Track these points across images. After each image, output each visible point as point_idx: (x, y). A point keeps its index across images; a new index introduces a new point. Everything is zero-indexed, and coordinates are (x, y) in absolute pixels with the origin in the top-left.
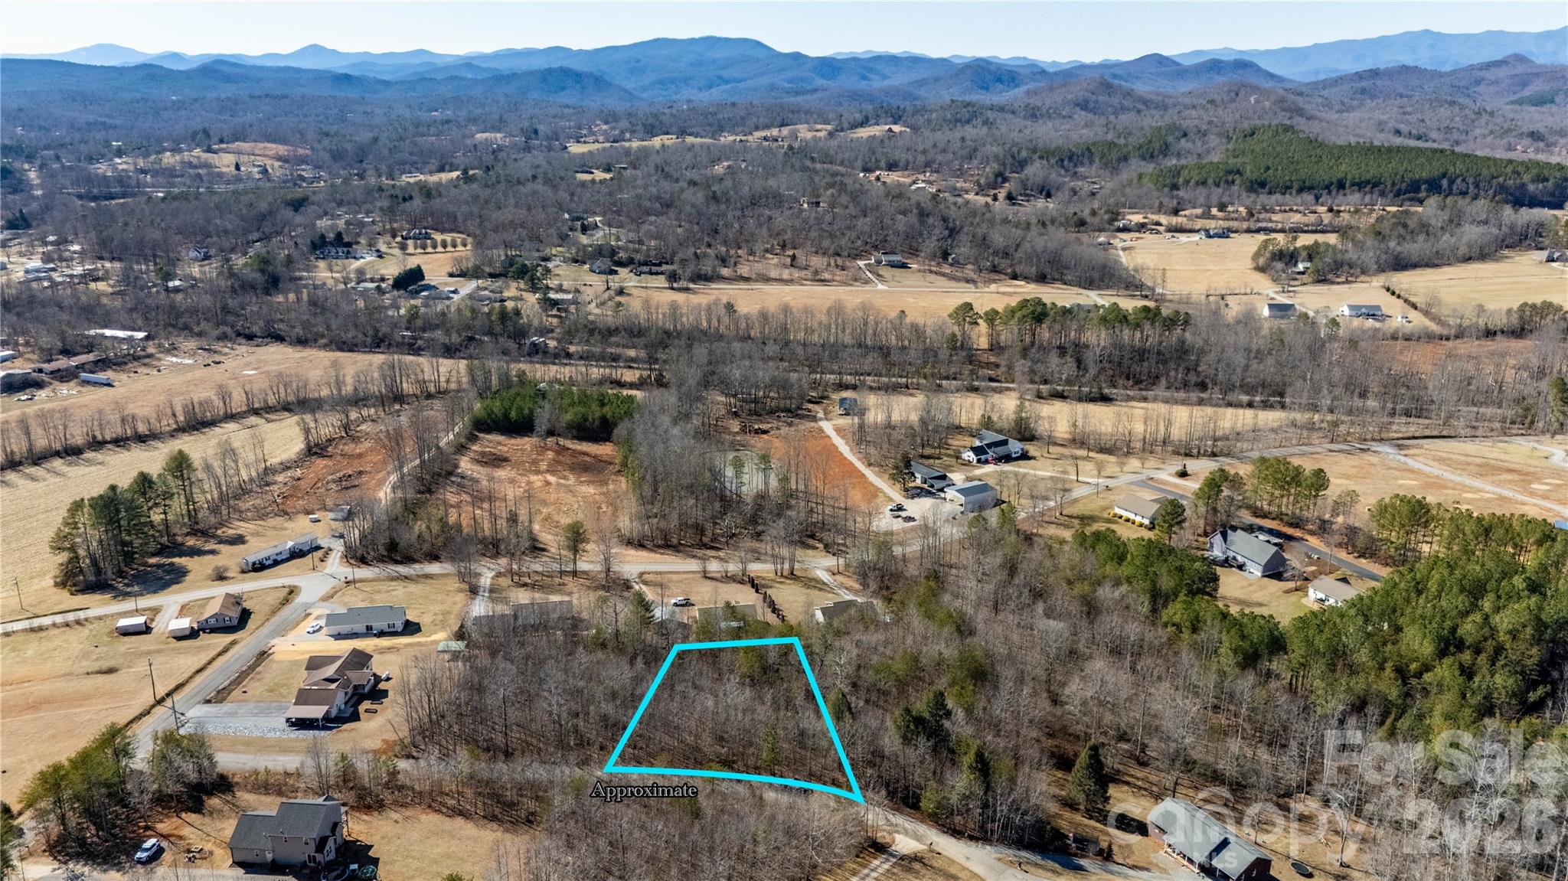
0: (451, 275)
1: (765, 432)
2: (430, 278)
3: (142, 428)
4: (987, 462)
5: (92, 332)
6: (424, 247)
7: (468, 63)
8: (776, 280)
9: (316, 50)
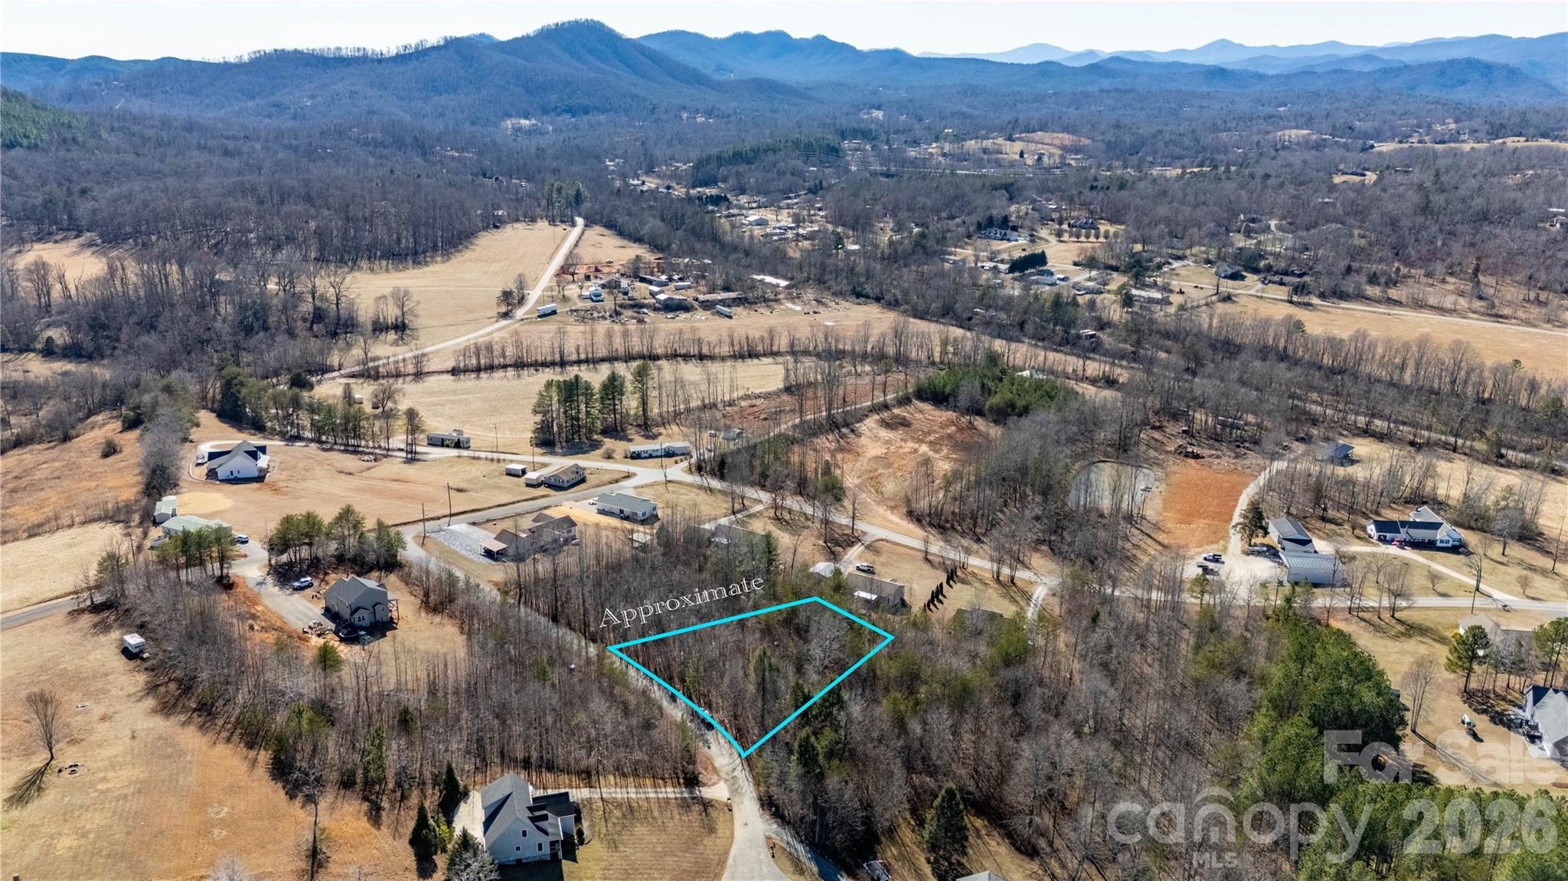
0: (1076, 264)
1: (1197, 457)
2: (1052, 264)
3: (705, 351)
4: (1390, 542)
5: (759, 277)
6: (1078, 237)
7: (1368, 56)
8: (1432, 308)
9: (1224, 44)
